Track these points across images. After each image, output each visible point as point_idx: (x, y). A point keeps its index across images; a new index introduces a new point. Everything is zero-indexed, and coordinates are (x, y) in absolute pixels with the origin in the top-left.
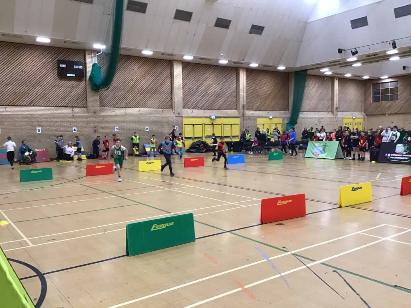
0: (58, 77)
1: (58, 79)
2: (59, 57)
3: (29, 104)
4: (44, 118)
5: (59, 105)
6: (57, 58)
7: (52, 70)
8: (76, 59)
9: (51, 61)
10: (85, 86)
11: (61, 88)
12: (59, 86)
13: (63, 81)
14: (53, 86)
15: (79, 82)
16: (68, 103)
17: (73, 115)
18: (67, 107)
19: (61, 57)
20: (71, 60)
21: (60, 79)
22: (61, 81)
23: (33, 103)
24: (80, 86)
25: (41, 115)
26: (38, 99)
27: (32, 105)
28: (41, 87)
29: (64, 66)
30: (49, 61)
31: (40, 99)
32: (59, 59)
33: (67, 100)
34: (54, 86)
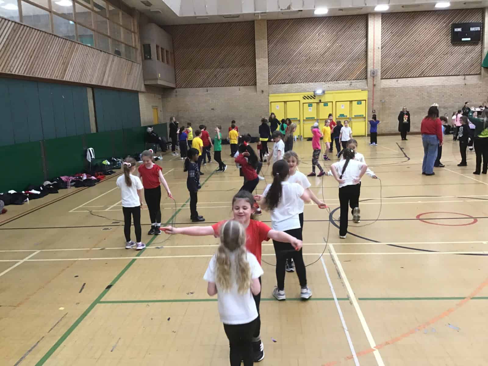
0: (452, 43)
1: (451, 45)
2: (454, 21)
3: (420, 74)
4: (434, 89)
5: (450, 74)
6: (452, 22)
7: (446, 36)
8: (473, 20)
9: (445, 25)
10: (481, 50)
11: (453, 55)
12: (452, 53)
13: (457, 47)
14: (445, 54)
15: (474, 46)
16: (459, 71)
17: (465, 84)
18: (459, 75)
19: (456, 21)
20: (467, 22)
21: (452, 45)
22: (454, 47)
23: (424, 73)
24: (474, 51)
25: (432, 86)
26: (429, 69)
27: (422, 76)
28: (433, 56)
29: (459, 30)
30: (443, 27)
31: (431, 68)
32: (455, 22)
33: (458, 68)
34: (447, 53)
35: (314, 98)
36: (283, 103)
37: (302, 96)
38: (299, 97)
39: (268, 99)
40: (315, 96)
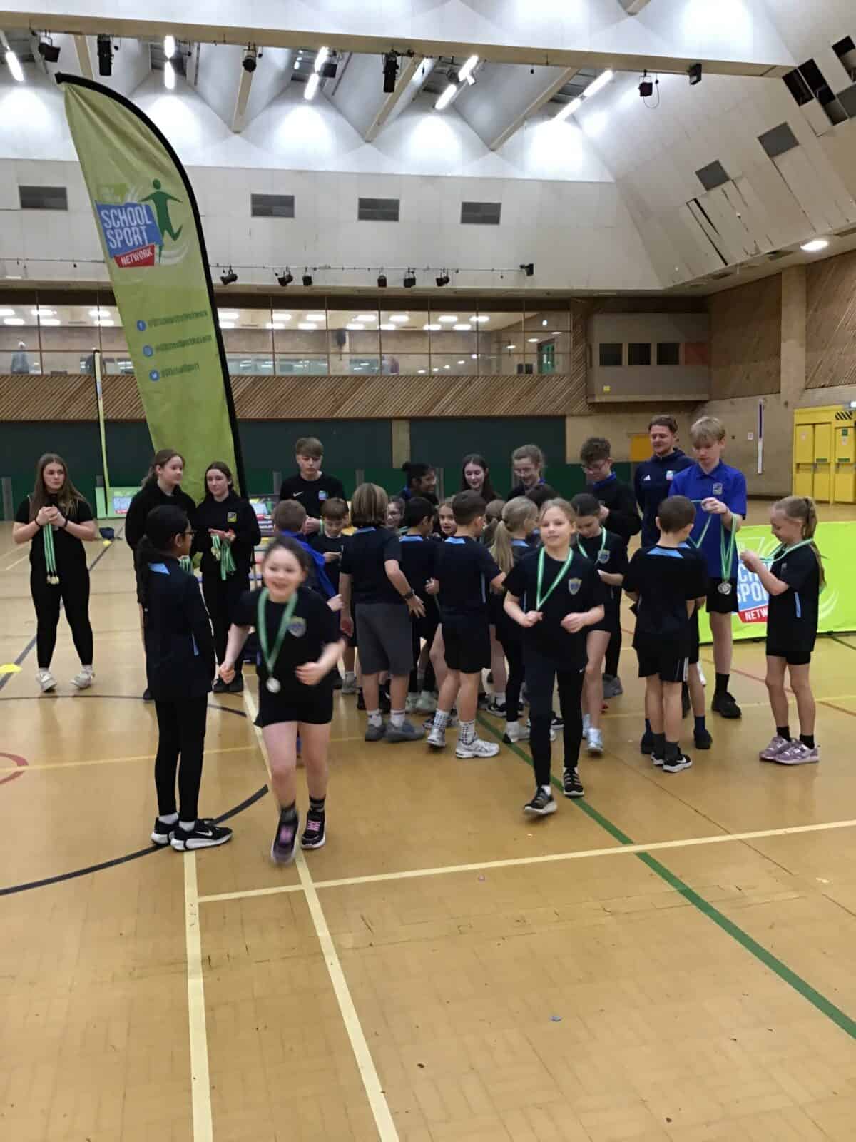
35: (850, 418)
36: (810, 427)
37: (834, 414)
38: (830, 417)
39: (793, 419)
40: (851, 413)
